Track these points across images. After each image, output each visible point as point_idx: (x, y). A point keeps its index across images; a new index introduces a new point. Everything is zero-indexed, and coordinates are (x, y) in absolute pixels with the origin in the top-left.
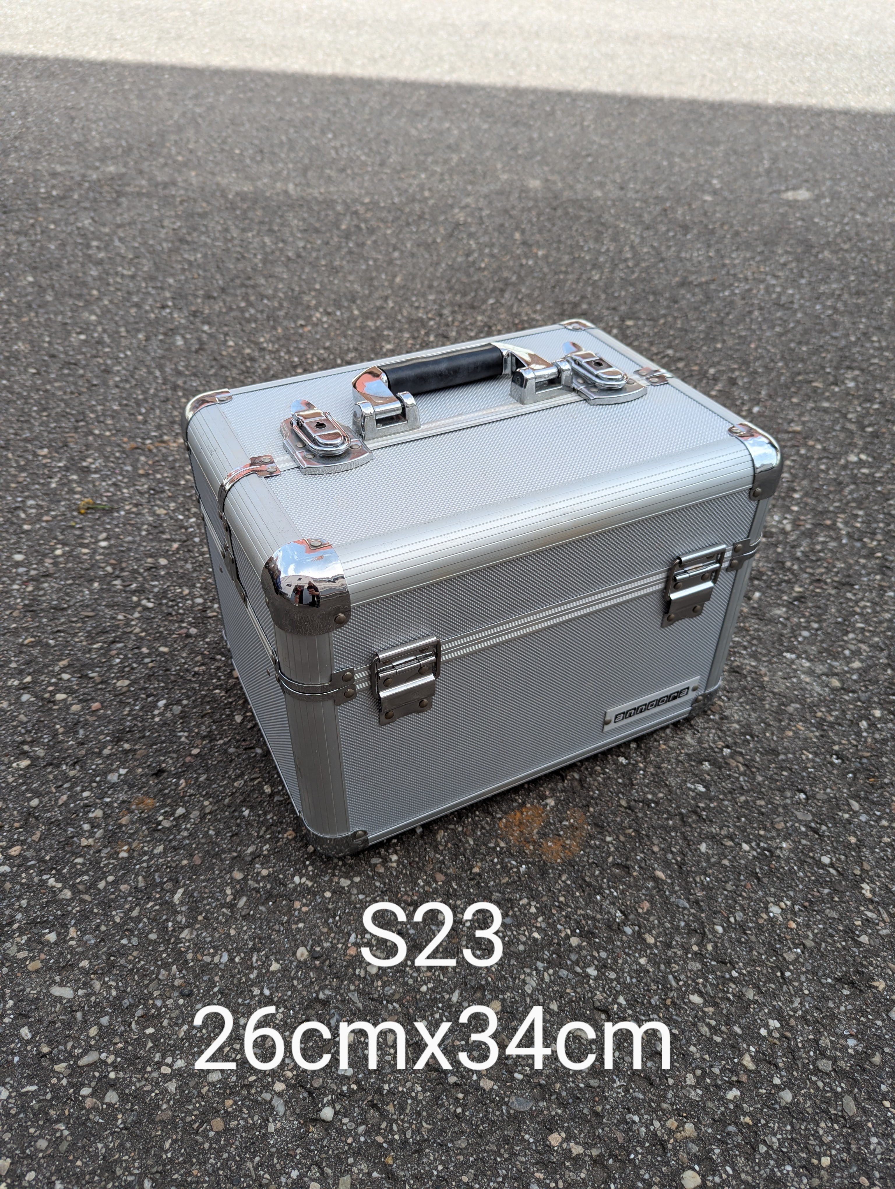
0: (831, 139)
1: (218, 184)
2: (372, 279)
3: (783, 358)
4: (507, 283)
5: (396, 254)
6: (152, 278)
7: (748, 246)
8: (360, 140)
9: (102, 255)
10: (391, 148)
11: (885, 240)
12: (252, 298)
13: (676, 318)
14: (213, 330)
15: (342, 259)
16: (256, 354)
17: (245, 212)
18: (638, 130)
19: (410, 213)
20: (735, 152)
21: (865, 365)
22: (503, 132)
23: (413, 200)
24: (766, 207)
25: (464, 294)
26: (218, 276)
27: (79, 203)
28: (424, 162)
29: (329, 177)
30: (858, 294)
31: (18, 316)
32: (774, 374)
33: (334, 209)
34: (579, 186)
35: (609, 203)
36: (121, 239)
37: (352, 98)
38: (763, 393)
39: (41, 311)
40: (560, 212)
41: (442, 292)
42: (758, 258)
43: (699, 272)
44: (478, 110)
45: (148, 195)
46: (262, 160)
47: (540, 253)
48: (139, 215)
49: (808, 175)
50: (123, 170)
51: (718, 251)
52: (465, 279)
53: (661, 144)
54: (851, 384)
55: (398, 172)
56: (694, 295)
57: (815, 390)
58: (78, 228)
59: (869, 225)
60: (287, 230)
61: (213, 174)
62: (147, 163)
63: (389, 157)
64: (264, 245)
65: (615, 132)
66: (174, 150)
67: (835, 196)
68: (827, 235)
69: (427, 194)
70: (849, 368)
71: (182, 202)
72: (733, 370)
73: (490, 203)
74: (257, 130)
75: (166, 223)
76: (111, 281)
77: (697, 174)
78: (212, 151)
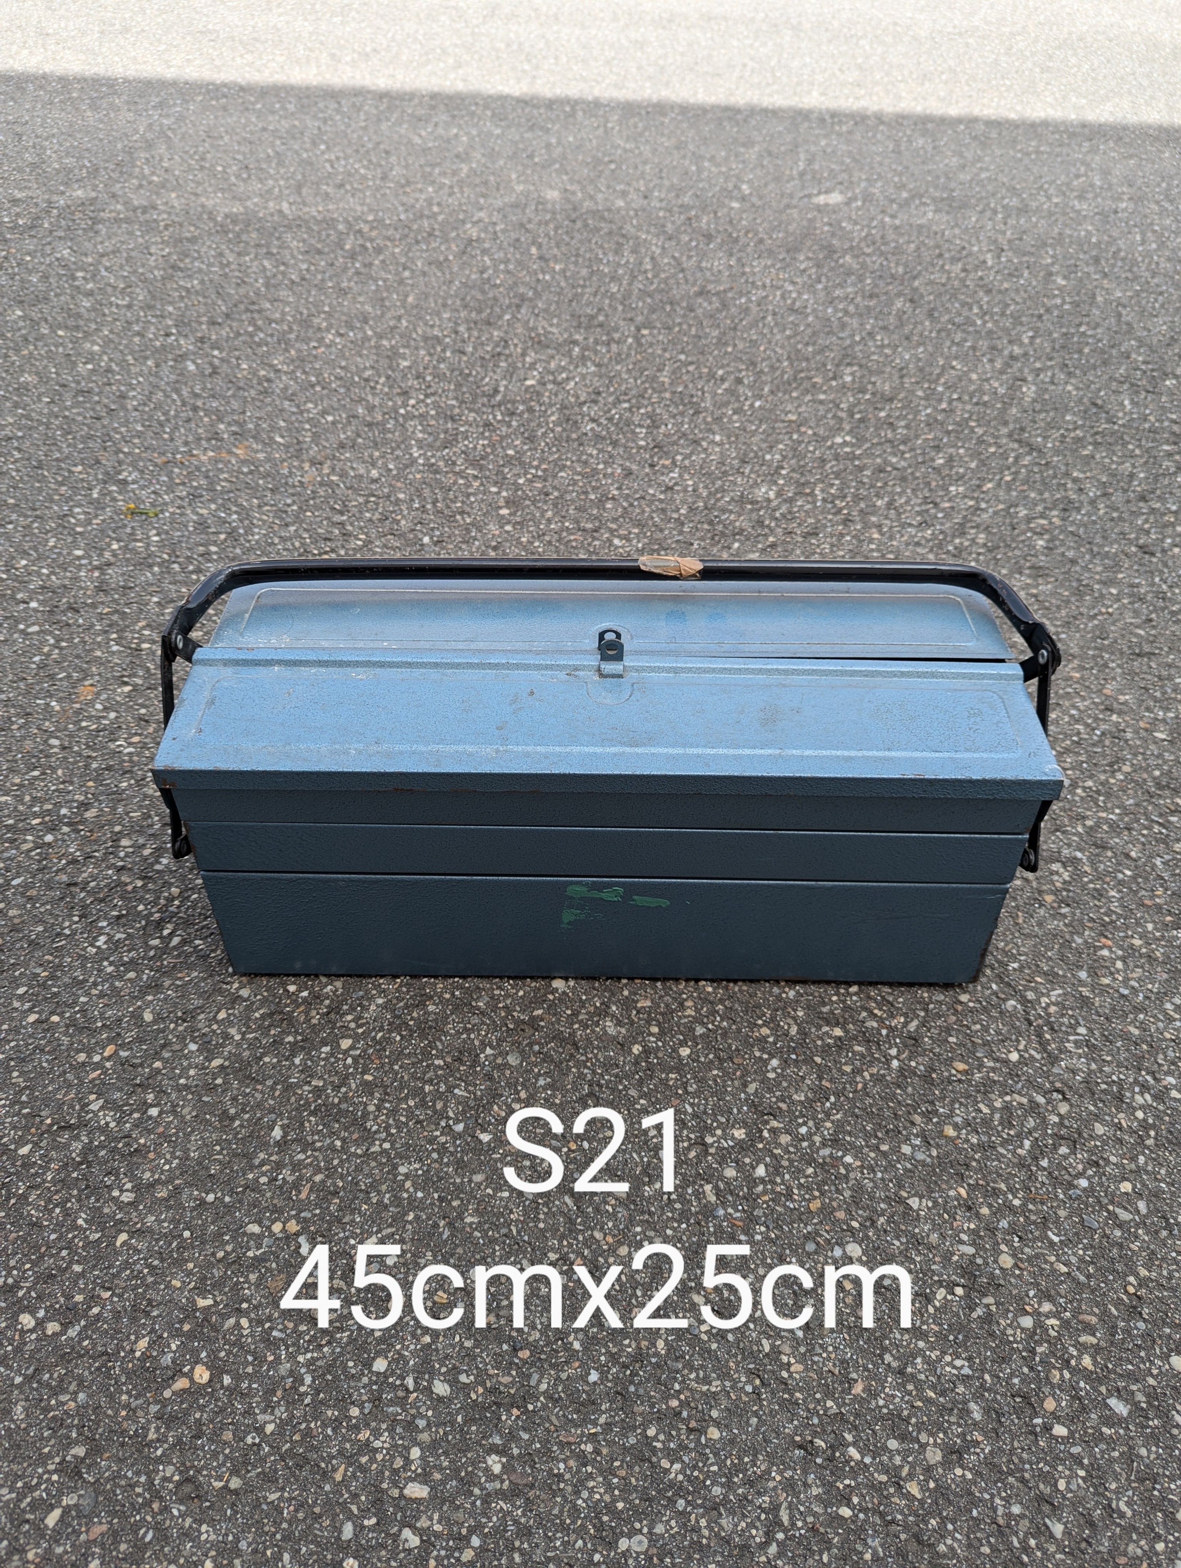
0: (874, 136)
1: (203, 206)
2: (383, 300)
3: (789, 358)
4: (523, 298)
5: (407, 274)
6: (150, 307)
7: (770, 252)
8: (357, 151)
9: (90, 286)
10: (393, 159)
11: (909, 242)
12: (260, 323)
13: (690, 326)
14: (224, 354)
15: (349, 280)
16: (272, 375)
17: (238, 235)
18: (666, 132)
19: (419, 231)
20: (770, 154)
21: (864, 362)
22: (517, 138)
23: (421, 216)
24: (795, 213)
25: (480, 311)
26: (220, 302)
27: (51, 232)
28: (430, 174)
29: (327, 194)
30: (871, 296)
31: (17, 351)
32: (778, 373)
33: (335, 229)
34: (600, 196)
35: (632, 213)
36: (106, 269)
37: (343, 102)
38: (766, 389)
39: (40, 344)
40: (579, 224)
41: (457, 310)
42: (778, 266)
43: (718, 282)
44: (489, 113)
45: (127, 220)
46: (249, 177)
47: (557, 268)
48: (123, 242)
49: (845, 176)
50: (94, 194)
51: (739, 260)
52: (480, 296)
53: (691, 147)
54: (848, 379)
55: (403, 186)
56: (710, 303)
57: (814, 385)
58: (58, 259)
59: (897, 228)
60: (287, 252)
61: (196, 195)
62: (118, 186)
63: (391, 169)
64: (265, 269)
65: (641, 135)
66: (147, 171)
67: (868, 198)
68: (852, 240)
69: (435, 209)
70: (850, 364)
71: (166, 227)
72: (740, 371)
73: (505, 216)
74: (239, 143)
75: (153, 250)
76: (107, 311)
77: (727, 179)
78: (190, 169)
